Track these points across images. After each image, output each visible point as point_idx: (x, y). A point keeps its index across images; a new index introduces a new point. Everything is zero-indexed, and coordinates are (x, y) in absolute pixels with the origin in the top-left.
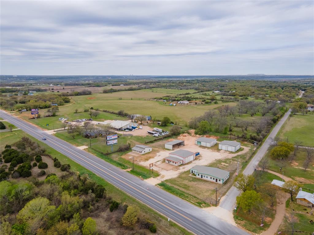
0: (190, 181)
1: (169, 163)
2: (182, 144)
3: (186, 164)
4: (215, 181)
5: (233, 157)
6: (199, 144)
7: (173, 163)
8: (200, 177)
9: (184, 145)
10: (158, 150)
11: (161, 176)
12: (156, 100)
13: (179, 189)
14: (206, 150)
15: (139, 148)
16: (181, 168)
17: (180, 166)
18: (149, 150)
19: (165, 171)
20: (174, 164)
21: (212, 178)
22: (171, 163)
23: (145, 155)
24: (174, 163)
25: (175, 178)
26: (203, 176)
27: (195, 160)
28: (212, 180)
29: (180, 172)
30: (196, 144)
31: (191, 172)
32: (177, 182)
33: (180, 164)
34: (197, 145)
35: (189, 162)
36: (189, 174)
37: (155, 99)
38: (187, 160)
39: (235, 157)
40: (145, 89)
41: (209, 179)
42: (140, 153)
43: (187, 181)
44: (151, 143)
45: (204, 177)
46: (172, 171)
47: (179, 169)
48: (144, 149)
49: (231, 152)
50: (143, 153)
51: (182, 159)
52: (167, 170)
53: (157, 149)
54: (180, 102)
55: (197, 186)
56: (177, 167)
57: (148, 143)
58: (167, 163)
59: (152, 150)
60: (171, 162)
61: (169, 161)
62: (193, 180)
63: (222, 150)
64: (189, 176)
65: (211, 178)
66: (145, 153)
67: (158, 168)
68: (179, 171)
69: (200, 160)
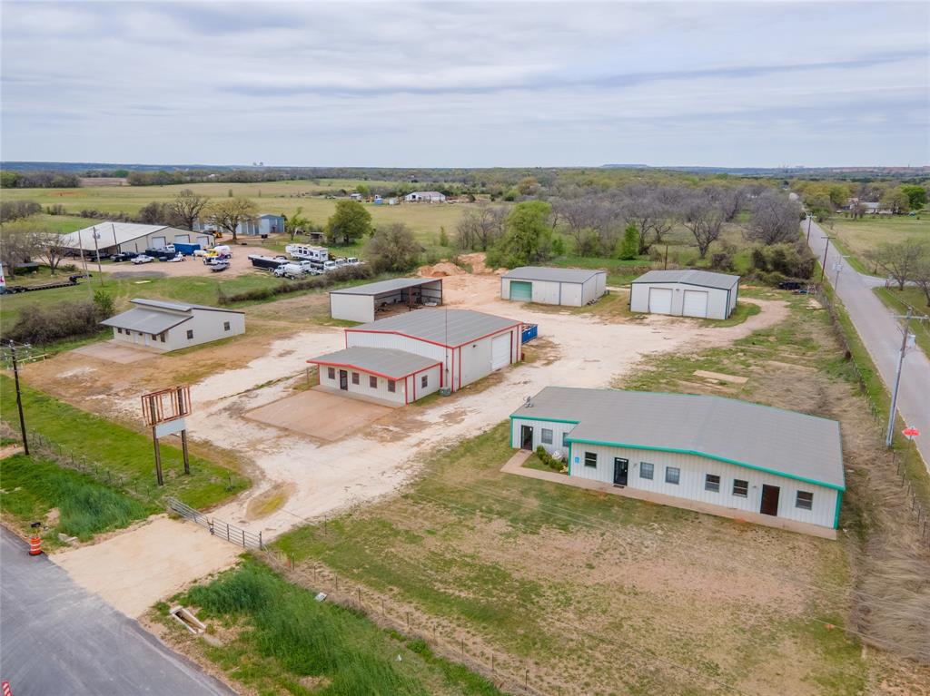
0: (531, 524)
1: (344, 387)
2: (429, 299)
3: (462, 391)
4: (750, 505)
5: (737, 343)
6: (520, 294)
7: (373, 384)
8: (602, 475)
9: (441, 304)
10: (285, 329)
11: (265, 487)
12: (323, 197)
13: (421, 648)
14: (564, 317)
15: (154, 315)
16: (433, 415)
17: (421, 403)
18: (227, 327)
19: (307, 451)
20: (381, 392)
21: (727, 485)
22: (362, 389)
23: (189, 356)
24: (383, 385)
25: (387, 504)
26: (633, 473)
27: (518, 364)
28: (724, 500)
29: (426, 448)
30: (507, 296)
31: (517, 441)
32: (403, 550)
33: (422, 393)
34: (510, 301)
35: (486, 378)
36: (503, 459)
37: (321, 194)
38: (471, 365)
39: (746, 341)
40: (292, 179)
41: (690, 491)
42: (158, 344)
43: (500, 525)
44: (252, 302)
45: (647, 474)
46: (358, 442)
47: (422, 426)
48: (188, 317)
49: (707, 322)
50: (177, 339)
51: (438, 354)
52: (322, 442)
53: (282, 324)
54: (414, 197)
55: (607, 573)
56: (400, 410)
57: (237, 299)
58: (328, 393)
59: (249, 329)
60: (356, 381)
61: (343, 375)
62: (547, 518)
63: (649, 313)
64: (510, 477)
65: (713, 481)
66: (192, 342)
67: (251, 425)
68: (415, 437)
69: (549, 363)
